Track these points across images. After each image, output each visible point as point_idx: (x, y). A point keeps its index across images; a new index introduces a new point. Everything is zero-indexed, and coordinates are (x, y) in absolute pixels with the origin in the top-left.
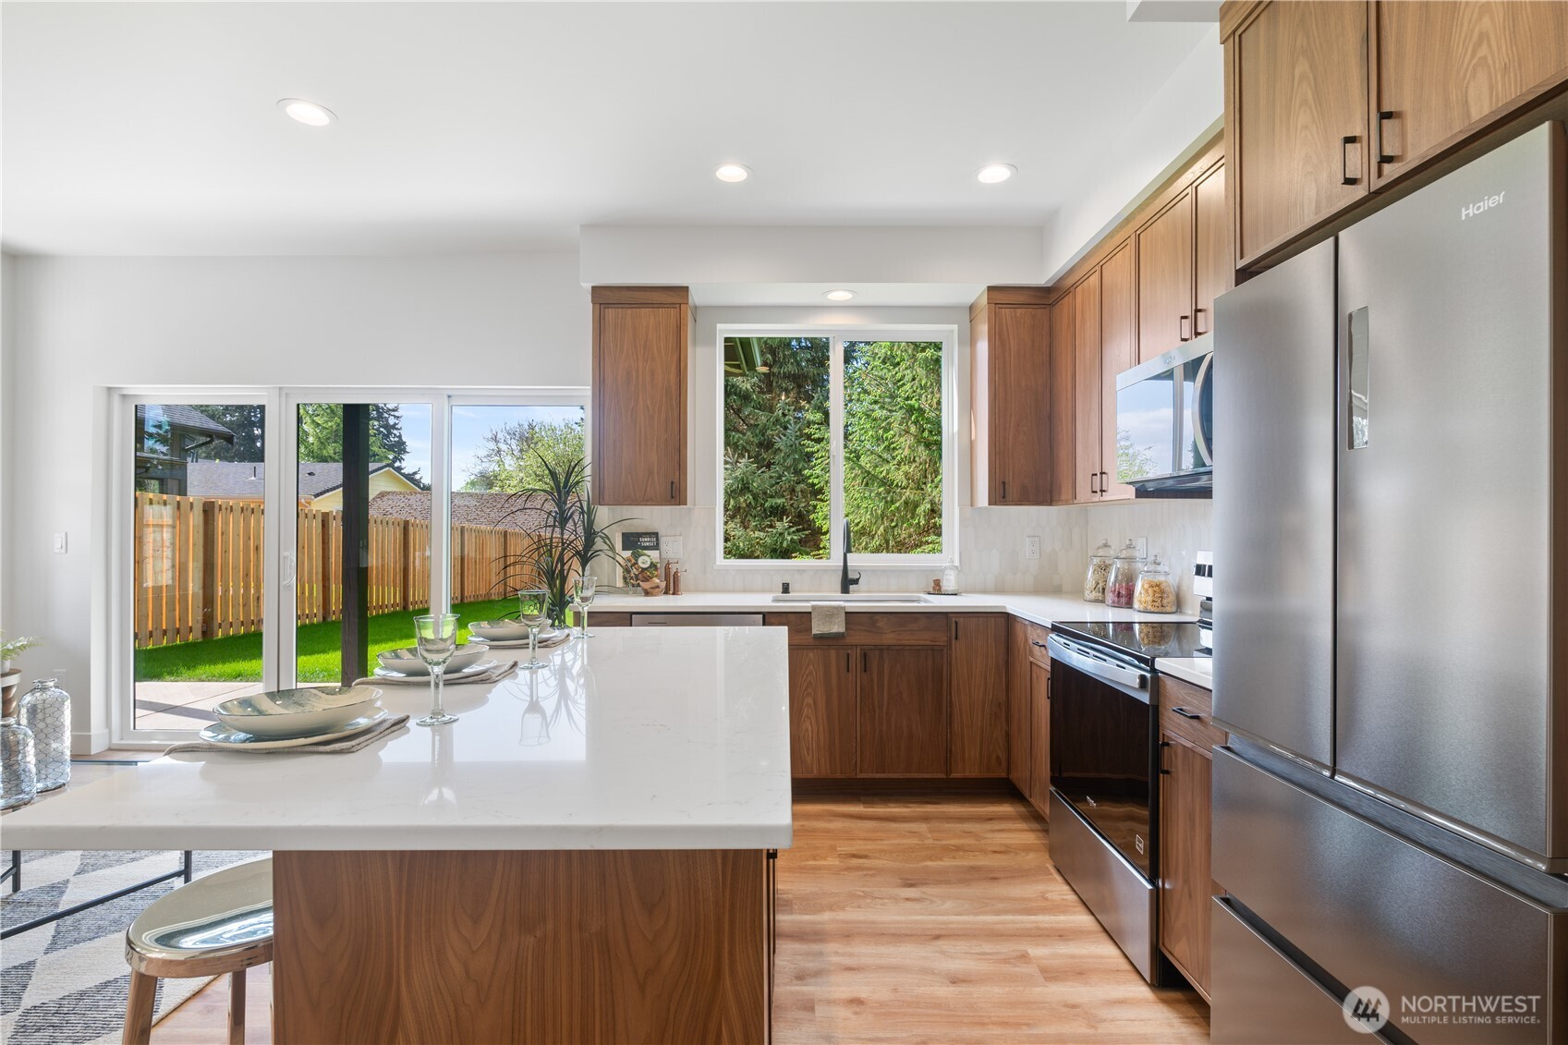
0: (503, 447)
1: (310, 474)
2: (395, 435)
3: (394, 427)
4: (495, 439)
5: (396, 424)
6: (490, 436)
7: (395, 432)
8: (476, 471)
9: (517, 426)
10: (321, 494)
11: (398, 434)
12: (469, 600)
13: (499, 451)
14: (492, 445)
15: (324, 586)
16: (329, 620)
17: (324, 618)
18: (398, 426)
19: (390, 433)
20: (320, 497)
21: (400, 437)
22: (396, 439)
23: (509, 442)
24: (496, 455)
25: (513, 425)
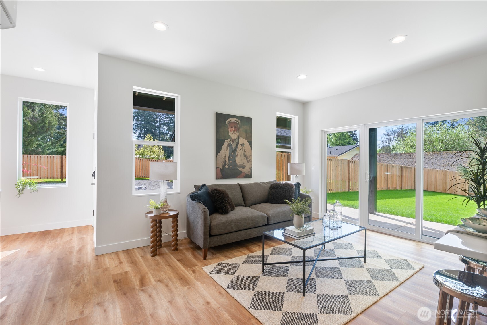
0: (391, 137)
1: (336, 149)
2: (355, 136)
3: (354, 134)
4: (388, 135)
5: (355, 133)
6: (386, 133)
7: (355, 135)
8: (381, 146)
9: (397, 129)
10: (340, 155)
11: (356, 136)
12: (389, 189)
13: (390, 139)
14: (388, 137)
15: (348, 181)
16: (349, 191)
17: (348, 190)
18: (356, 134)
19: (353, 136)
20: (340, 156)
21: (356, 137)
22: (355, 138)
23: (394, 135)
24: (389, 140)
25: (395, 128)
